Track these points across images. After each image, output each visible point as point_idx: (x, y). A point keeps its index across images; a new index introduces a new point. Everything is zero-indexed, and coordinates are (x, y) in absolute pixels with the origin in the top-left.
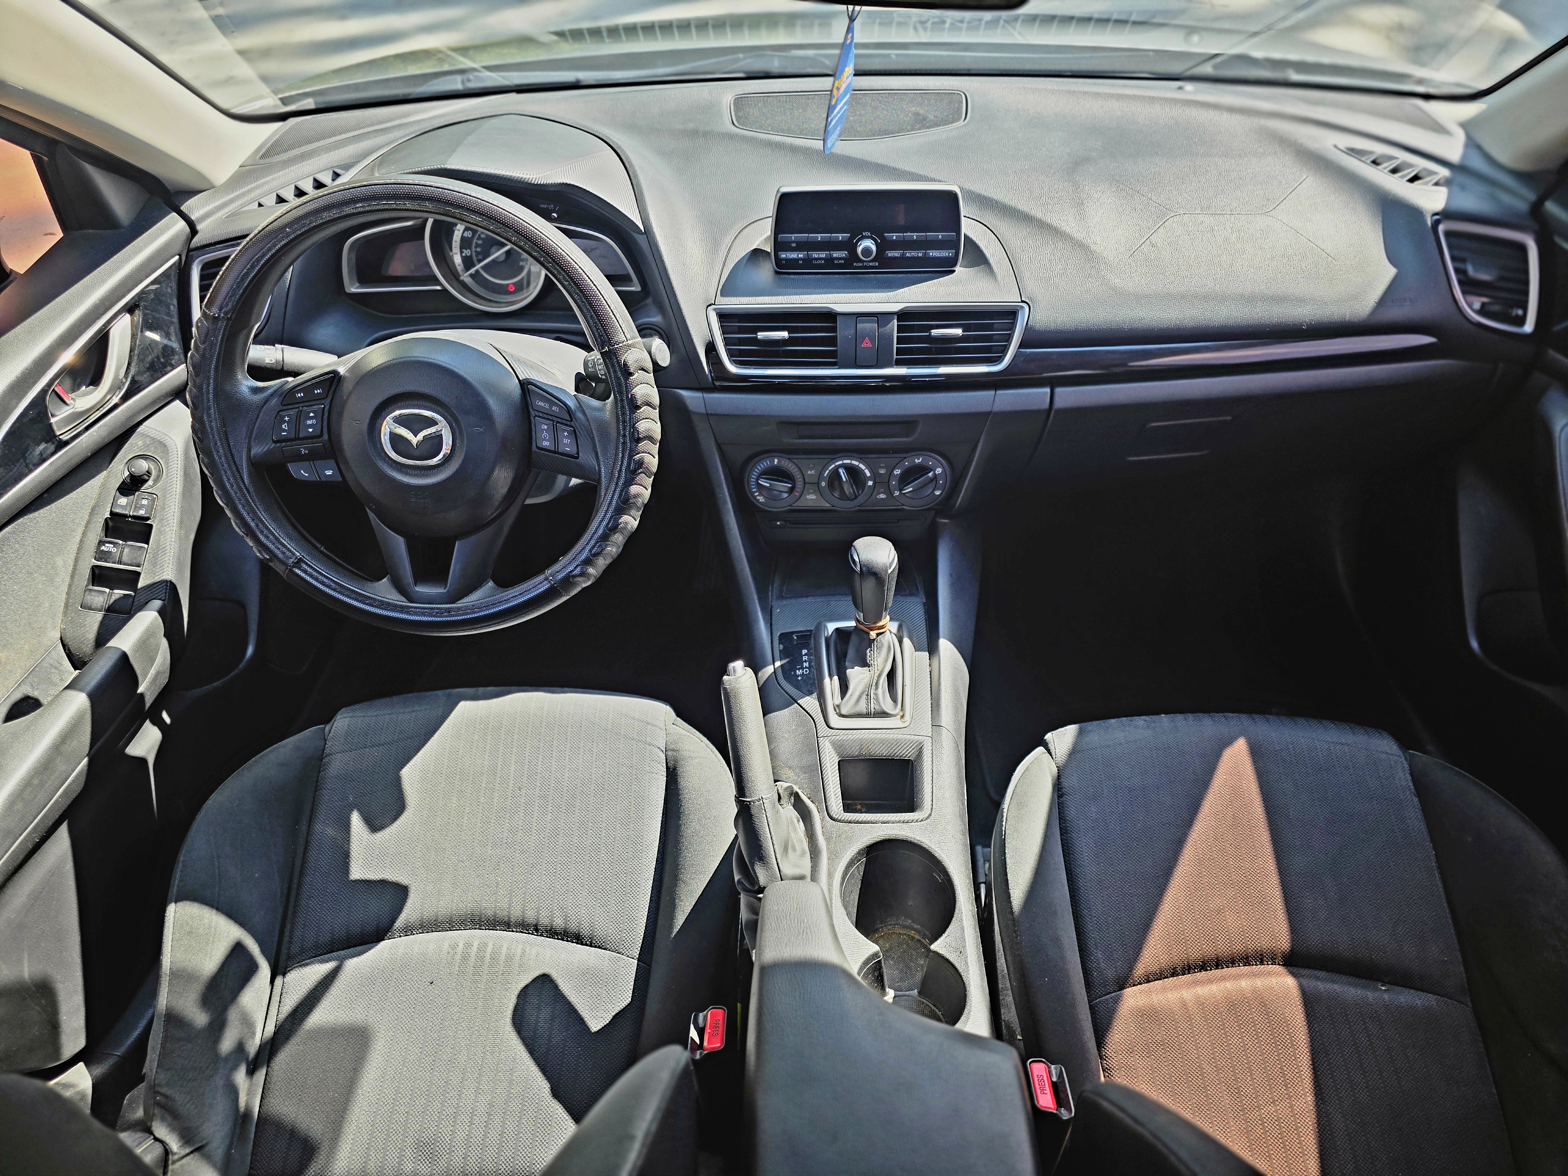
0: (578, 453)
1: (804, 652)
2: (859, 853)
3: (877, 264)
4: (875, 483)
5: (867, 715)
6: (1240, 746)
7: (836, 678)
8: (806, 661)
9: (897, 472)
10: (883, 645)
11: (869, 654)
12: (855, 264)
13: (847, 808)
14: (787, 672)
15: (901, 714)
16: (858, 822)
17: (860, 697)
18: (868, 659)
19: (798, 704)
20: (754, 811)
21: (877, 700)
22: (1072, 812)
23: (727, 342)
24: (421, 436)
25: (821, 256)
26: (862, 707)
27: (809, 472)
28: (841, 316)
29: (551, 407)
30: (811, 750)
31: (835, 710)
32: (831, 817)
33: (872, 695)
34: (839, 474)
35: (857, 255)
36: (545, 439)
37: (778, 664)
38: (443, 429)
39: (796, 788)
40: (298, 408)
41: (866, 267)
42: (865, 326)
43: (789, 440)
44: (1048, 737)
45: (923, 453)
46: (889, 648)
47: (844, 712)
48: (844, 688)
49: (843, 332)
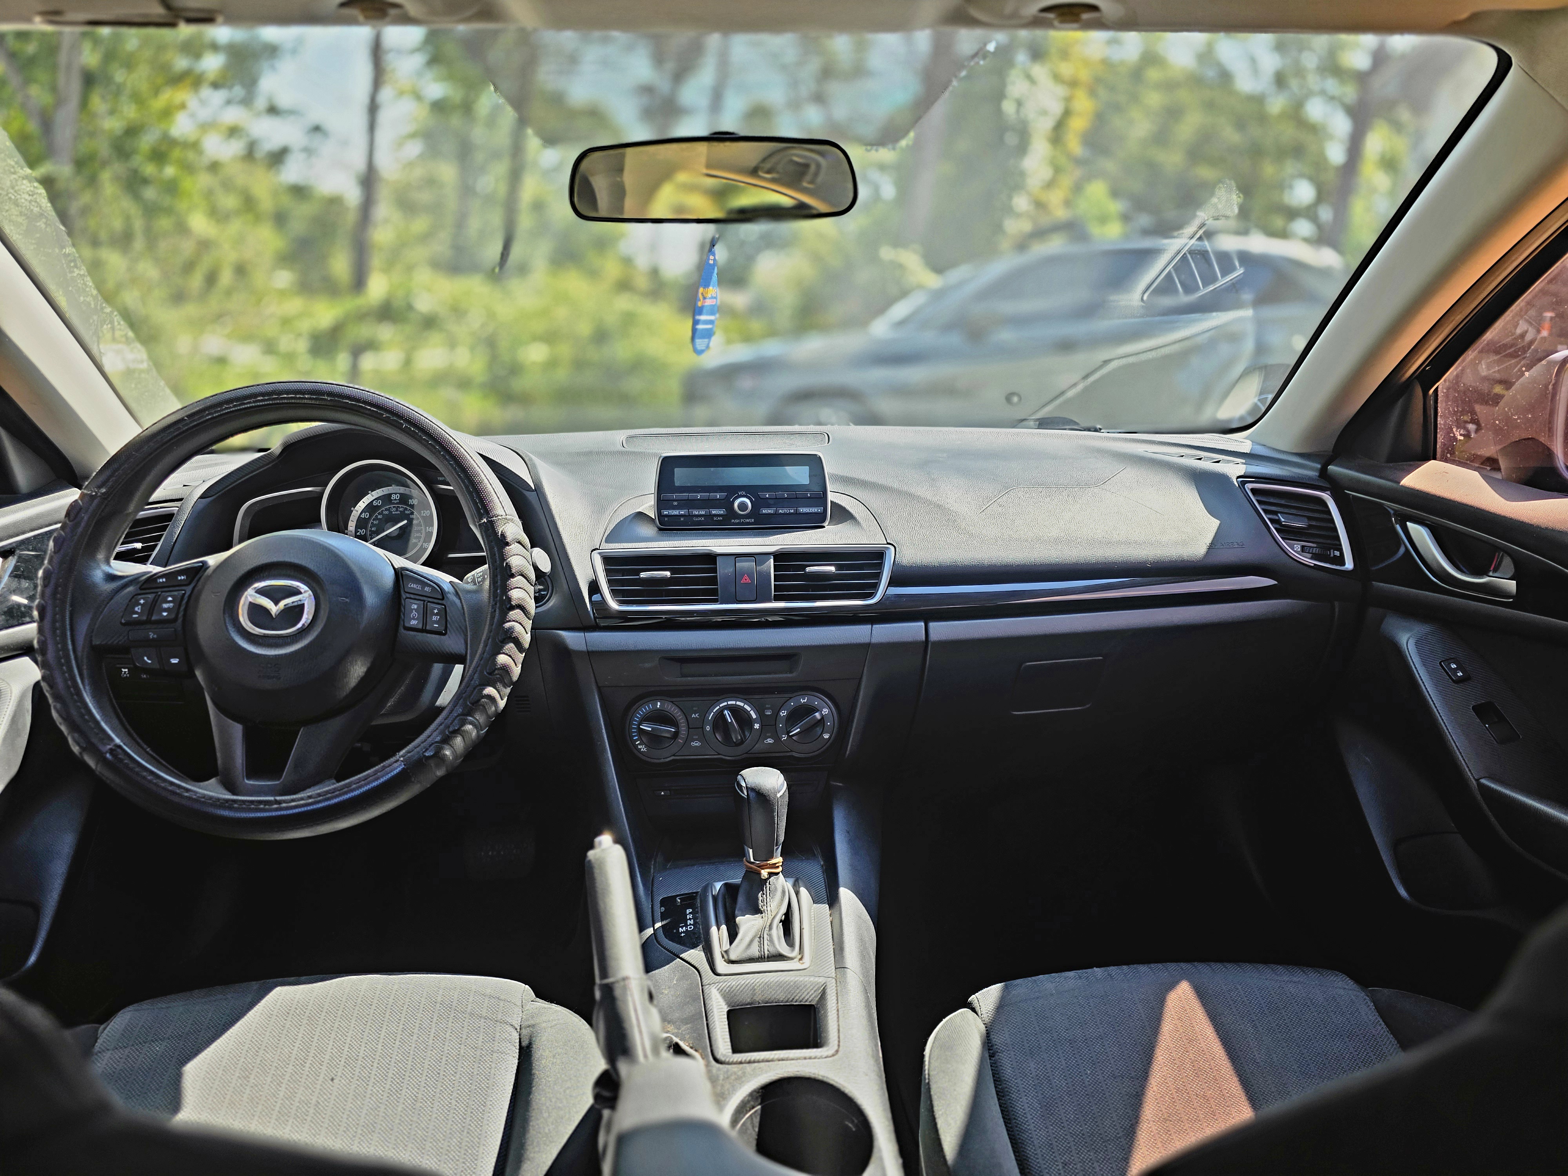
0: (446, 630)
1: (688, 911)
2: (751, 1094)
3: (753, 520)
4: (762, 726)
5: (761, 959)
6: (1184, 989)
7: (724, 927)
8: (690, 919)
9: (783, 713)
10: (776, 889)
11: (760, 898)
12: (733, 521)
13: (735, 1050)
14: (670, 931)
15: (800, 957)
16: (750, 1062)
17: (751, 941)
18: (760, 904)
19: (681, 959)
20: (618, 992)
21: (771, 941)
22: (1008, 1070)
23: (610, 582)
24: (282, 604)
25: (700, 513)
26: (755, 951)
27: (693, 716)
28: (720, 557)
29: (423, 588)
30: (695, 999)
31: (723, 957)
32: (717, 1060)
33: (766, 936)
34: (724, 716)
35: (736, 512)
36: (414, 619)
37: (658, 925)
38: (306, 596)
39: (676, 1040)
40: (157, 592)
41: (743, 524)
42: (742, 565)
43: (672, 677)
44: (973, 998)
45: (809, 693)
46: (784, 892)
47: (733, 957)
48: (733, 935)
49: (723, 569)
